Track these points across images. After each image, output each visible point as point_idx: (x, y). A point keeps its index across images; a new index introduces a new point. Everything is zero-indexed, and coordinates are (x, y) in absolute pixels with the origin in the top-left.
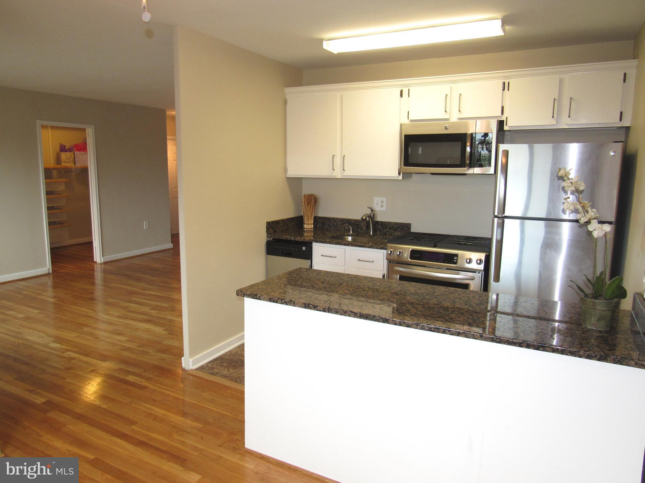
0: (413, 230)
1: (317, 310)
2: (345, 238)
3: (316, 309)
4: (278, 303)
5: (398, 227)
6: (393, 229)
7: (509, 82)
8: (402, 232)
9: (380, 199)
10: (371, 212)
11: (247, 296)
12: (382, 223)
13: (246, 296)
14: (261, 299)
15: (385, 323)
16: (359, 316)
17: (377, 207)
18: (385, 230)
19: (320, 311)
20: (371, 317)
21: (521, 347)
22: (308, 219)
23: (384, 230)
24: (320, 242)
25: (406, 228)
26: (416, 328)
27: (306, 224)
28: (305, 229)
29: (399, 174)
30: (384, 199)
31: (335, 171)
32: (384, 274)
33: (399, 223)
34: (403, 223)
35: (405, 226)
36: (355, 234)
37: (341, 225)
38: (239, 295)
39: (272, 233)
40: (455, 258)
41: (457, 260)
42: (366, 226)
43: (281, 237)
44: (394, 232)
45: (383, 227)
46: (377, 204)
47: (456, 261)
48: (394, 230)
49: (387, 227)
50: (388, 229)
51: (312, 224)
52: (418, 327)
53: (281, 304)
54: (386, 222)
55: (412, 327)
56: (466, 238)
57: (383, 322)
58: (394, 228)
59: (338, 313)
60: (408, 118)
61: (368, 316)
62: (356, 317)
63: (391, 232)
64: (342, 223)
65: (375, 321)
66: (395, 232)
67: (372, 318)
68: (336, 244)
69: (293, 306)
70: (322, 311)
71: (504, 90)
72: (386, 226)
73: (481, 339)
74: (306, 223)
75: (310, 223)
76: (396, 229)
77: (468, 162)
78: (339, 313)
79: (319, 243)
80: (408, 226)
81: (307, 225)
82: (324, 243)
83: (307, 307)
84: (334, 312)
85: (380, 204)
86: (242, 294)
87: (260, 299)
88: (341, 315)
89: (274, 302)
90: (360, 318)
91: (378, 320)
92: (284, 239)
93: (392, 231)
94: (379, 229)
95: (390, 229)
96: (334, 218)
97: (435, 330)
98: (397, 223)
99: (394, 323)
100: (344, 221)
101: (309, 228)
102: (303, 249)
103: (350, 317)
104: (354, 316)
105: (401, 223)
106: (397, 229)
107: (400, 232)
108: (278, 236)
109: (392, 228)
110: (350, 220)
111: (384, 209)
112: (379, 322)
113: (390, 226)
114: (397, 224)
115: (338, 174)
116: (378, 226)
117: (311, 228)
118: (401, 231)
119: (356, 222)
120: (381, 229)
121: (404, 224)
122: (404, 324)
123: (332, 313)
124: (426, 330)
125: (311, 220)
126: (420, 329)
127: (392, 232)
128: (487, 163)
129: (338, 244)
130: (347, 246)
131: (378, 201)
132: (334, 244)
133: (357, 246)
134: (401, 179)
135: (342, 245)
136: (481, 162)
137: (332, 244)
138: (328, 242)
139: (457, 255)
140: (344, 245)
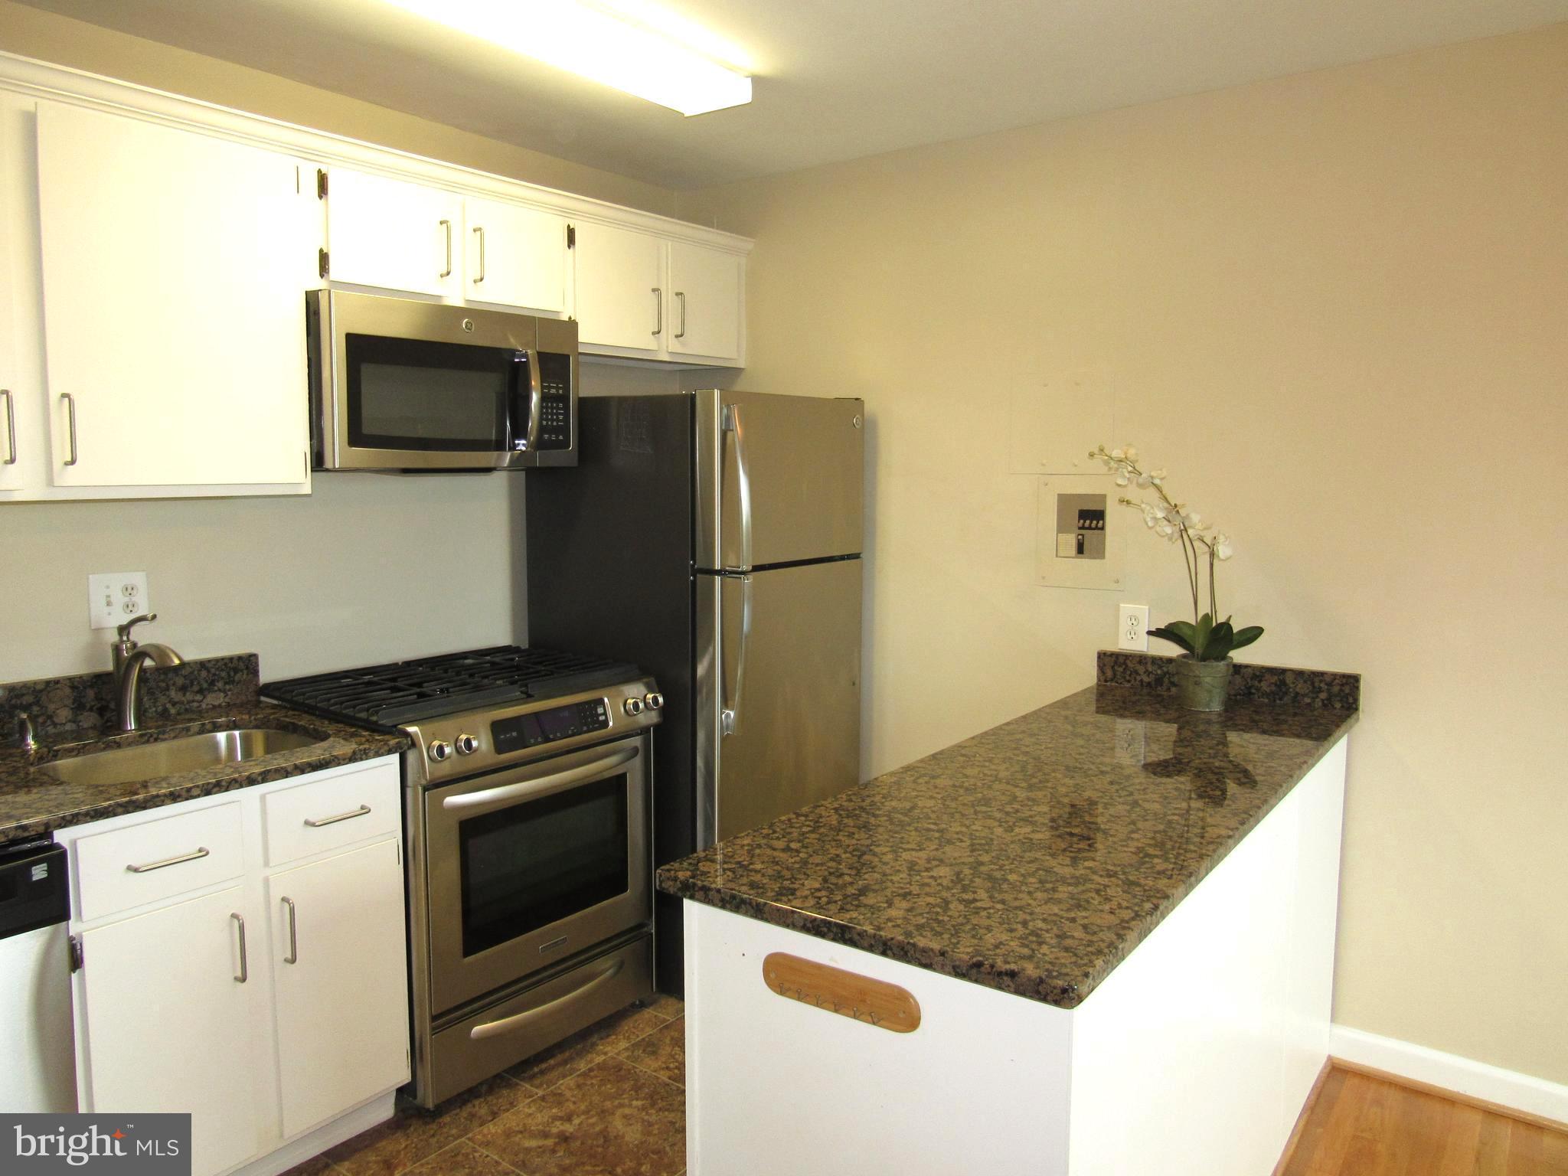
0: (268, 674)
5: (214, 675)
6: (196, 688)
8: (229, 690)
9: (118, 580)
17: (109, 614)
18: (163, 699)
23: (156, 700)
25: (245, 672)
30: (139, 579)
33: (217, 660)
34: (231, 659)
35: (242, 665)
40: (595, 712)
42: (70, 702)
44: (199, 697)
45: (150, 691)
46: (108, 603)
48: (201, 691)
49: (167, 685)
50: (173, 693)
58: (198, 683)
63: (189, 702)
66: (205, 697)
72: (164, 685)
76: (205, 685)
80: (248, 664)
85: (120, 599)
93: (189, 696)
95: (183, 689)
98: (209, 661)
102: (35, 878)
105: (223, 659)
106: (212, 683)
107: (224, 692)
109: (192, 684)
113: (180, 682)
114: (210, 665)
118: (228, 687)
121: (235, 661)
127: (193, 701)
128: (561, 437)
129: (215, 790)
130: (259, 783)
131: (108, 587)
132: (198, 796)
133: (303, 772)
134: (310, 493)
135: (237, 785)
136: (550, 434)
137: (187, 799)
138: (165, 795)
139: (601, 702)
140: (244, 783)
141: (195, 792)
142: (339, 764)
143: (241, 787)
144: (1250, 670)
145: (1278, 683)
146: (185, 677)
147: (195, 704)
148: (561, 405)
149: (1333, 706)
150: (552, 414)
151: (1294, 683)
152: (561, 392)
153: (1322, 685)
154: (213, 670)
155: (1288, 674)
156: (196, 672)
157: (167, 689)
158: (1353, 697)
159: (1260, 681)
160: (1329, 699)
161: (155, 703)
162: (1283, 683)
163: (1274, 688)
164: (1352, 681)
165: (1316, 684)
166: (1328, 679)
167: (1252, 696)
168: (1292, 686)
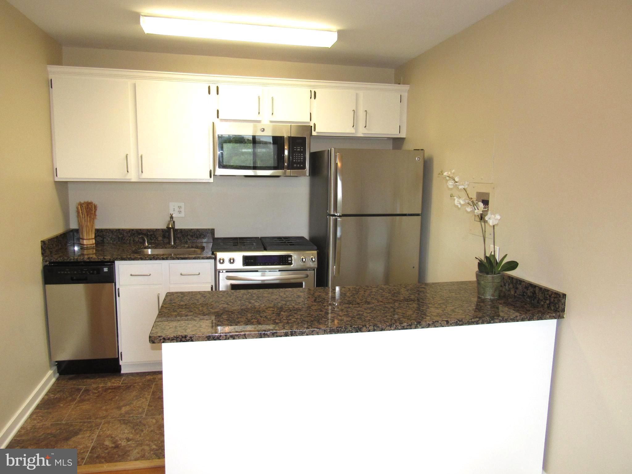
0: (218, 235)
1: (277, 336)
2: (143, 252)
3: (275, 336)
4: (220, 340)
7: (315, 92)
9: (176, 205)
10: (170, 220)
11: (169, 341)
12: (181, 231)
13: (167, 341)
14: (194, 340)
15: (358, 332)
16: (329, 332)
17: (174, 213)
19: (281, 336)
20: (342, 330)
21: (478, 324)
22: (88, 233)
24: (128, 259)
25: (210, 233)
26: (389, 330)
27: (86, 240)
28: (85, 246)
29: (211, 177)
30: (182, 205)
31: (129, 173)
32: (212, 286)
33: (202, 229)
34: (206, 229)
35: (209, 231)
36: (153, 246)
37: (129, 237)
38: (156, 341)
39: (49, 255)
40: (290, 259)
41: (291, 260)
42: (162, 235)
43: (68, 259)
44: (196, 239)
45: (183, 236)
46: (174, 210)
47: (290, 262)
50: (189, 237)
51: (92, 239)
52: (392, 328)
53: (225, 340)
54: (187, 229)
55: (386, 330)
56: (278, 239)
57: (355, 332)
58: (196, 235)
59: (304, 334)
60: (218, 117)
61: (340, 329)
62: (326, 333)
63: (193, 240)
64: (131, 234)
65: (347, 332)
66: (198, 239)
67: (344, 330)
68: (151, 260)
69: (243, 338)
70: (284, 336)
71: (311, 98)
72: (186, 234)
73: (447, 325)
74: (85, 237)
75: (90, 238)
76: (198, 236)
77: (286, 164)
78: (306, 334)
79: (126, 260)
80: (212, 231)
81: (88, 241)
82: (134, 260)
83: (263, 336)
84: (299, 333)
85: (177, 209)
86: (160, 340)
87: (192, 341)
88: (307, 335)
89: (215, 340)
90: (331, 334)
91: (351, 330)
92: (72, 261)
93: (194, 238)
94: (178, 238)
95: (192, 236)
96: (119, 230)
97: (408, 327)
98: (200, 229)
99: (368, 330)
100: (133, 232)
101: (90, 243)
102: (105, 271)
103: (318, 335)
104: (323, 333)
105: (204, 229)
106: (200, 236)
108: (61, 258)
109: (194, 235)
110: (140, 230)
111: (182, 215)
112: (352, 332)
113: (191, 234)
115: (133, 177)
116: (177, 234)
117: (93, 244)
118: (205, 237)
119: (149, 232)
120: (181, 237)
122: (378, 329)
123: (297, 336)
124: (399, 329)
125: (92, 233)
126: (393, 330)
127: (195, 240)
128: (302, 166)
129: (153, 259)
130: (165, 260)
131: (174, 206)
132: (148, 260)
133: (178, 259)
134: (213, 182)
135: (159, 259)
136: (297, 165)
137: (145, 260)
138: (139, 258)
139: (291, 256)
140: (161, 259)
141: (147, 258)
142: (190, 259)
143: (160, 260)
144: (524, 283)
145: (533, 292)
146: (192, 233)
147: (195, 241)
148: (302, 155)
149: (551, 308)
150: (298, 157)
151: (538, 293)
152: (302, 150)
153: (548, 296)
154: (201, 232)
155: (537, 288)
156: (196, 232)
157: (188, 236)
158: (558, 305)
159: (527, 290)
160: (549, 304)
161: (184, 239)
162: (534, 293)
163: (532, 294)
164: (558, 296)
165: (546, 295)
166: (550, 293)
167: (524, 297)
168: (538, 294)
